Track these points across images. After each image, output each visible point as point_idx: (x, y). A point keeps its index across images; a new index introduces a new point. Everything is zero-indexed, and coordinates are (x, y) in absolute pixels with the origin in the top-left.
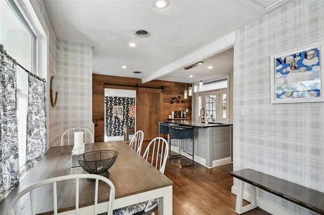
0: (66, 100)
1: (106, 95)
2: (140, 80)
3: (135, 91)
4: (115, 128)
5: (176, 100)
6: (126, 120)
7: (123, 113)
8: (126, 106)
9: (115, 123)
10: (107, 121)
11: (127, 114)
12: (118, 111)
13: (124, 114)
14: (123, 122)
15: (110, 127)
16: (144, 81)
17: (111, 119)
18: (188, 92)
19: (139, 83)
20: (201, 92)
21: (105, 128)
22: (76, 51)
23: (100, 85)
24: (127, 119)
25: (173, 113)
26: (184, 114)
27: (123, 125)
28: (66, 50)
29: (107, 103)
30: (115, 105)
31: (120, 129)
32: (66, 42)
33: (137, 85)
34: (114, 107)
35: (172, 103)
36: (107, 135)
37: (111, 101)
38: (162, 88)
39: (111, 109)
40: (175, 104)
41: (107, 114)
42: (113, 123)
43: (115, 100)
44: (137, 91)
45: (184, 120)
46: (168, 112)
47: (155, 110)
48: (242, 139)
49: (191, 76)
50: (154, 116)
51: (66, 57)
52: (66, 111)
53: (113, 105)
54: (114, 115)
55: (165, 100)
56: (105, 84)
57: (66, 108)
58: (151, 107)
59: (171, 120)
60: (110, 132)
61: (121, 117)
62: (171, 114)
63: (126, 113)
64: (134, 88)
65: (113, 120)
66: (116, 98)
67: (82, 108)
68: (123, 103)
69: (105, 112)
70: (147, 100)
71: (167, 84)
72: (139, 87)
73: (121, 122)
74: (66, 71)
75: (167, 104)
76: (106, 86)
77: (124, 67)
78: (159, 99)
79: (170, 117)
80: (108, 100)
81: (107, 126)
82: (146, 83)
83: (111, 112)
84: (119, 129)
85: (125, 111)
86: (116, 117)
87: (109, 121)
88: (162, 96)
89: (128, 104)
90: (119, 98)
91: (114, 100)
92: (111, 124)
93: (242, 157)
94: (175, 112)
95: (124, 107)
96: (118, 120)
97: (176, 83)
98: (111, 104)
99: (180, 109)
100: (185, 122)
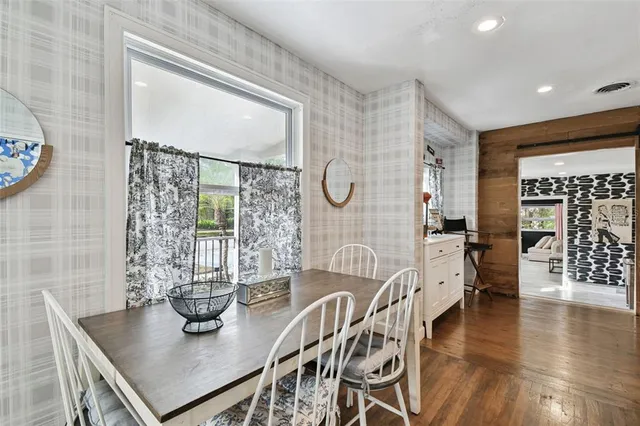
4: (600, 262)
7: (630, 219)
9: (600, 248)
12: (609, 214)
15: (584, 257)
17: (584, 237)
23: (507, 151)
29: (572, 193)
30: (600, 197)
32: (375, 94)
34: (596, 203)
36: (573, 278)
37: (586, 188)
39: (586, 209)
42: (594, 246)
43: (601, 185)
51: (374, 120)
52: (374, 214)
53: (591, 197)
54: (597, 225)
56: (520, 147)
60: (585, 271)
61: (623, 233)
65: (593, 237)
66: (602, 177)
73: (622, 246)
74: (374, 144)
76: (521, 151)
77: (545, 89)
80: (576, 186)
81: (571, 254)
83: (584, 216)
84: (614, 265)
87: (577, 242)
90: (617, 177)
91: (595, 183)
92: (585, 250)
96: (611, 240)
98: (585, 195)
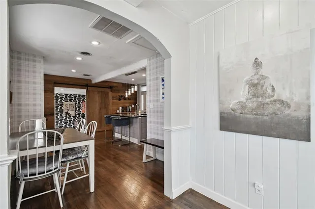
0: (19, 98)
1: (56, 92)
2: (90, 81)
3: (86, 90)
4: (66, 123)
5: (123, 97)
6: (77, 116)
7: (74, 109)
8: (78, 102)
9: (66, 119)
10: (57, 117)
11: (79, 110)
12: (69, 108)
13: (76, 110)
14: (74, 117)
15: (61, 122)
16: (94, 82)
17: (61, 115)
18: (128, 93)
19: (89, 83)
20: (143, 92)
21: (55, 123)
22: (28, 60)
24: (79, 114)
25: (121, 108)
26: (130, 109)
27: (74, 120)
28: (19, 58)
29: (57, 100)
30: (66, 101)
31: (72, 124)
32: (19, 53)
33: (87, 85)
34: (65, 103)
35: (120, 100)
37: (61, 98)
38: (111, 88)
39: (62, 105)
40: (122, 101)
41: (56, 110)
42: (64, 118)
43: (66, 97)
44: (87, 90)
45: (130, 114)
46: (116, 108)
47: (104, 105)
48: (151, 122)
49: (133, 80)
50: (104, 111)
51: (19, 65)
52: (19, 107)
54: (65, 111)
55: (113, 98)
56: (55, 83)
57: (19, 105)
58: (101, 103)
59: (119, 113)
61: (72, 113)
62: (119, 109)
63: (77, 109)
64: (84, 87)
65: (64, 115)
66: (66, 95)
67: (35, 105)
68: (75, 99)
69: (55, 108)
70: (97, 98)
71: (115, 85)
72: (89, 86)
73: (72, 117)
74: (19, 75)
75: (115, 101)
76: (55, 85)
77: (74, 71)
78: (108, 97)
79: (118, 112)
80: (58, 97)
81: (57, 122)
82: (96, 83)
83: (61, 108)
84: (70, 124)
85: (77, 107)
86: (67, 113)
87: (59, 117)
88: (111, 94)
89: (79, 101)
90: (71, 95)
91: (64, 97)
92: (61, 120)
93: (151, 133)
94: (122, 107)
95: (76, 104)
96: (69, 115)
97: (123, 84)
98: (61, 101)
99: (127, 105)
100: (131, 115)
